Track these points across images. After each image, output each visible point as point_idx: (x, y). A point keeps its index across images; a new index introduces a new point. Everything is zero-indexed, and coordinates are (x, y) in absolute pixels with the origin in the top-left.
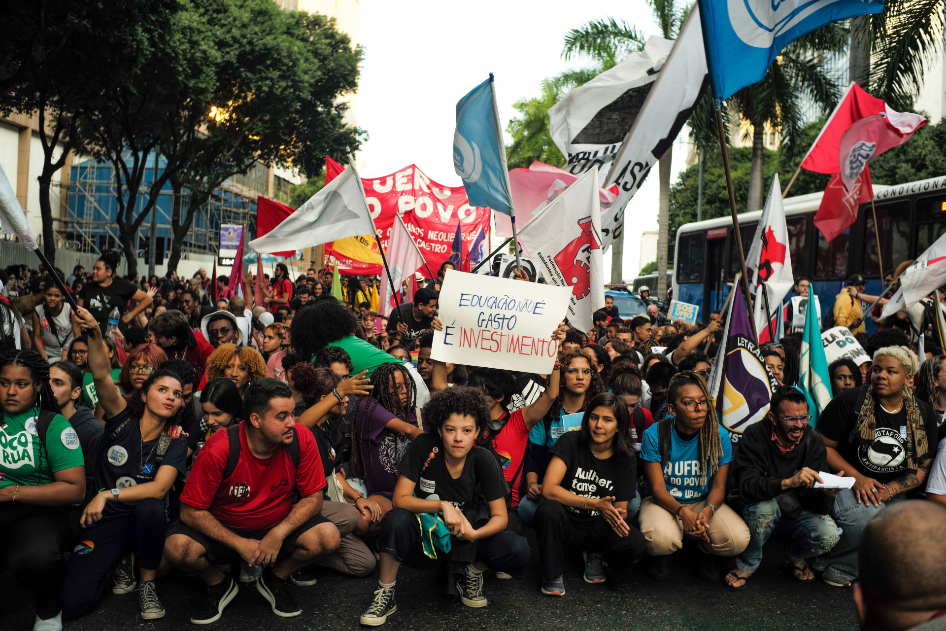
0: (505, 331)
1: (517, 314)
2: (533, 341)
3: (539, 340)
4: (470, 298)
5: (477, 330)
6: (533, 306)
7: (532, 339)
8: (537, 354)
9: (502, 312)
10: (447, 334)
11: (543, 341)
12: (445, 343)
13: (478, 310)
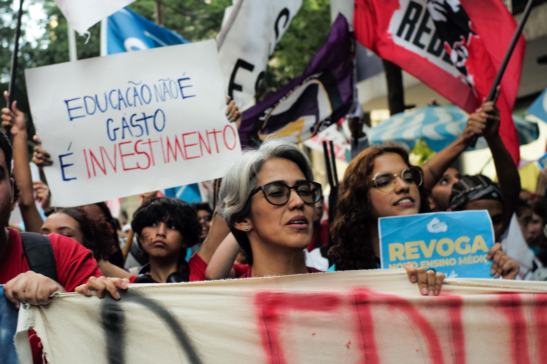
0: (154, 134)
1: (160, 105)
2: (200, 137)
3: (207, 133)
4: (81, 103)
5: (109, 146)
6: (175, 87)
7: (197, 135)
8: (210, 152)
9: (139, 110)
10: (63, 167)
11: (214, 132)
12: (65, 180)
13: (101, 118)
